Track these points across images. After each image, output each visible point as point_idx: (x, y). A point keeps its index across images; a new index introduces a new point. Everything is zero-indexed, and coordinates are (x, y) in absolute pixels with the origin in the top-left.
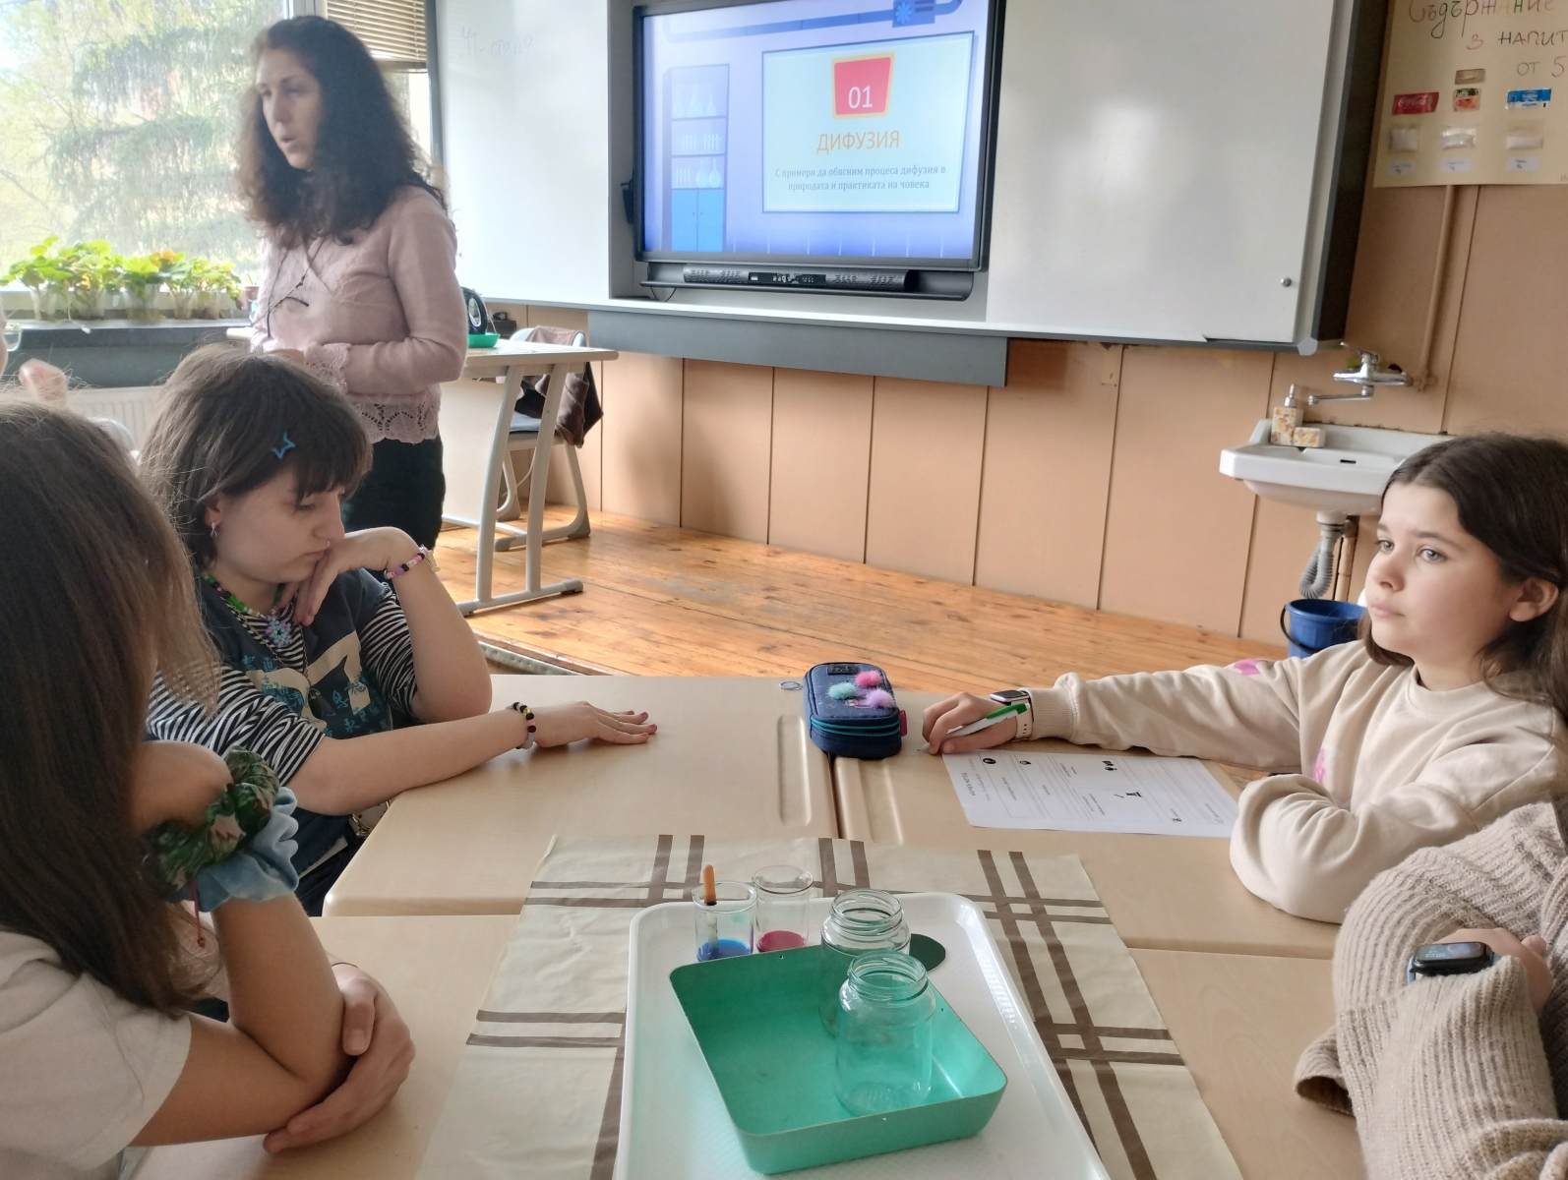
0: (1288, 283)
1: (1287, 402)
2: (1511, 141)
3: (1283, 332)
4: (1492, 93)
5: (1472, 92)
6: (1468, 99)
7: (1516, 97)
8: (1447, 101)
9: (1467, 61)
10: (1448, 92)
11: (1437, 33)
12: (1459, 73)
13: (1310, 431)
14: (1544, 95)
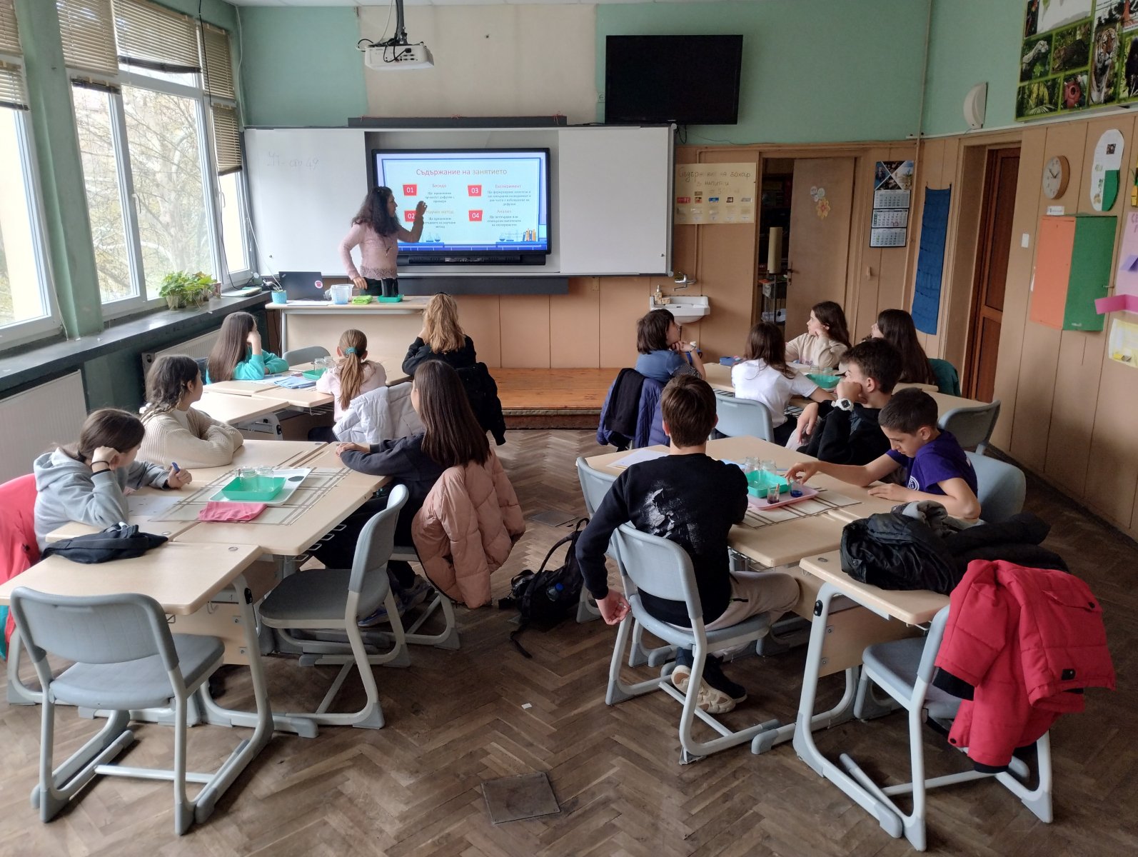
0: (663, 255)
1: (658, 290)
2: (711, 212)
3: (663, 271)
4: (705, 198)
5: (700, 198)
6: (699, 200)
7: (711, 199)
8: (693, 200)
9: (698, 189)
10: (693, 197)
11: (688, 180)
12: (696, 193)
13: (666, 299)
14: (717, 199)
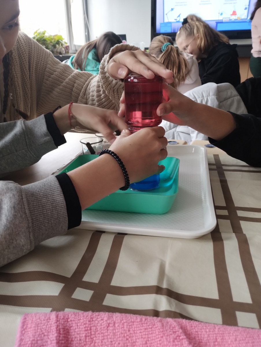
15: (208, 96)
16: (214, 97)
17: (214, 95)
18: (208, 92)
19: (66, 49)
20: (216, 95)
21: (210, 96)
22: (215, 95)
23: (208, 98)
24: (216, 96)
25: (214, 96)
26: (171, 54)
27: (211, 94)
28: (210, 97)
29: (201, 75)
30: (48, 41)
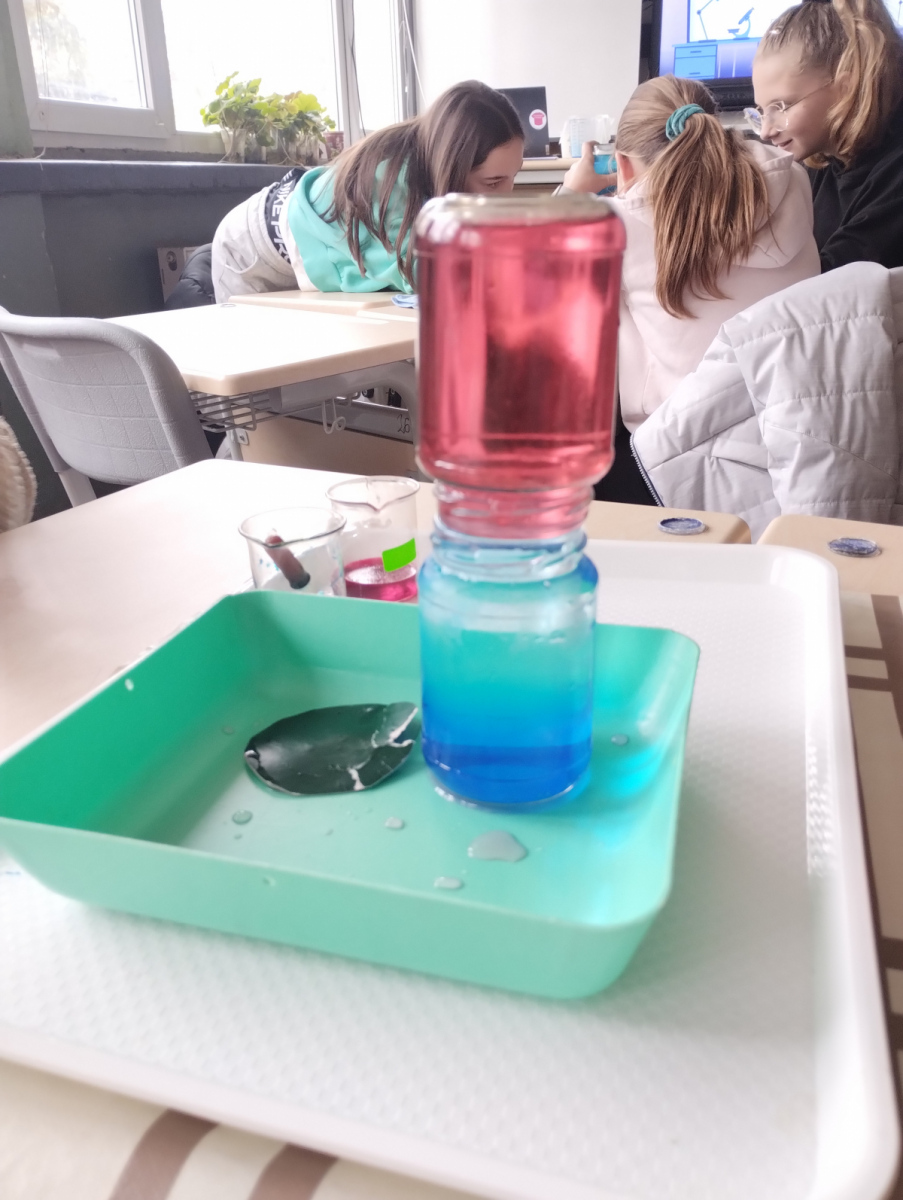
15: (848, 317)
16: (875, 322)
17: (875, 312)
18: (851, 301)
19: (330, 144)
20: (881, 314)
21: (856, 315)
22: (879, 313)
23: (850, 322)
24: (882, 318)
25: (875, 317)
26: (704, 146)
27: (861, 310)
28: (857, 320)
29: (821, 234)
30: (266, 115)
